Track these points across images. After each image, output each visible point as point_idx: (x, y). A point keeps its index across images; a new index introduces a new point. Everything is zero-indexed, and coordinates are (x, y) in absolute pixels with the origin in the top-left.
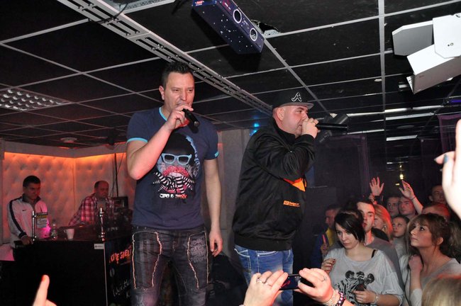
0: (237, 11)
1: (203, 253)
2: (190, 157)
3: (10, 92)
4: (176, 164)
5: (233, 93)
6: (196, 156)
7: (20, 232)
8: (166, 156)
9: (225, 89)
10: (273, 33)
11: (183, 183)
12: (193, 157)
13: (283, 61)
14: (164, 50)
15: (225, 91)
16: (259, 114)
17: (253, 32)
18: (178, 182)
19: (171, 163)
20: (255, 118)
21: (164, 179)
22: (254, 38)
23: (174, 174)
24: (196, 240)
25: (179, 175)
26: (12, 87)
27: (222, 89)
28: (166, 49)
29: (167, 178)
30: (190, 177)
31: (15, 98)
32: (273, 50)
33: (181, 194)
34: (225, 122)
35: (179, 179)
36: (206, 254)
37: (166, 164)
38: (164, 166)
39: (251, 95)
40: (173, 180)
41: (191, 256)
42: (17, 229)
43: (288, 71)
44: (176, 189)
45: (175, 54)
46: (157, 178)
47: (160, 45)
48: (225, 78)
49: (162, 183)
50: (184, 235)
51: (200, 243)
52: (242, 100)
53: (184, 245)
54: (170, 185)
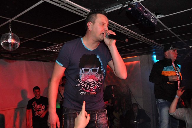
0: (145, 11)
1: (105, 122)
2: (98, 68)
3: (58, 46)
4: (90, 74)
5: (144, 41)
6: (102, 67)
7: (62, 98)
8: (84, 70)
9: (141, 39)
10: (161, 16)
11: (94, 86)
12: (100, 68)
13: (166, 27)
14: (115, 27)
15: (140, 40)
16: (155, 48)
17: (152, 18)
18: (92, 85)
19: (87, 73)
20: (154, 50)
21: (83, 83)
22: (153, 21)
23: (90, 80)
24: (101, 115)
25: (92, 80)
26: (59, 44)
27: (139, 40)
28: (116, 26)
29: (85, 83)
30: (99, 81)
31: (59, 48)
32: (161, 23)
33: (93, 92)
34: (140, 52)
35: (92, 83)
36: (107, 123)
37: (84, 75)
38: (83, 75)
39: (152, 41)
40: (89, 84)
41: (98, 124)
42: (61, 96)
43: (168, 30)
44: (90, 89)
45: (120, 28)
46: (79, 83)
47: (114, 25)
48: (140, 35)
49: (81, 86)
50: (94, 113)
51: (104, 117)
52: (148, 43)
53: (94, 119)
54: (86, 87)
